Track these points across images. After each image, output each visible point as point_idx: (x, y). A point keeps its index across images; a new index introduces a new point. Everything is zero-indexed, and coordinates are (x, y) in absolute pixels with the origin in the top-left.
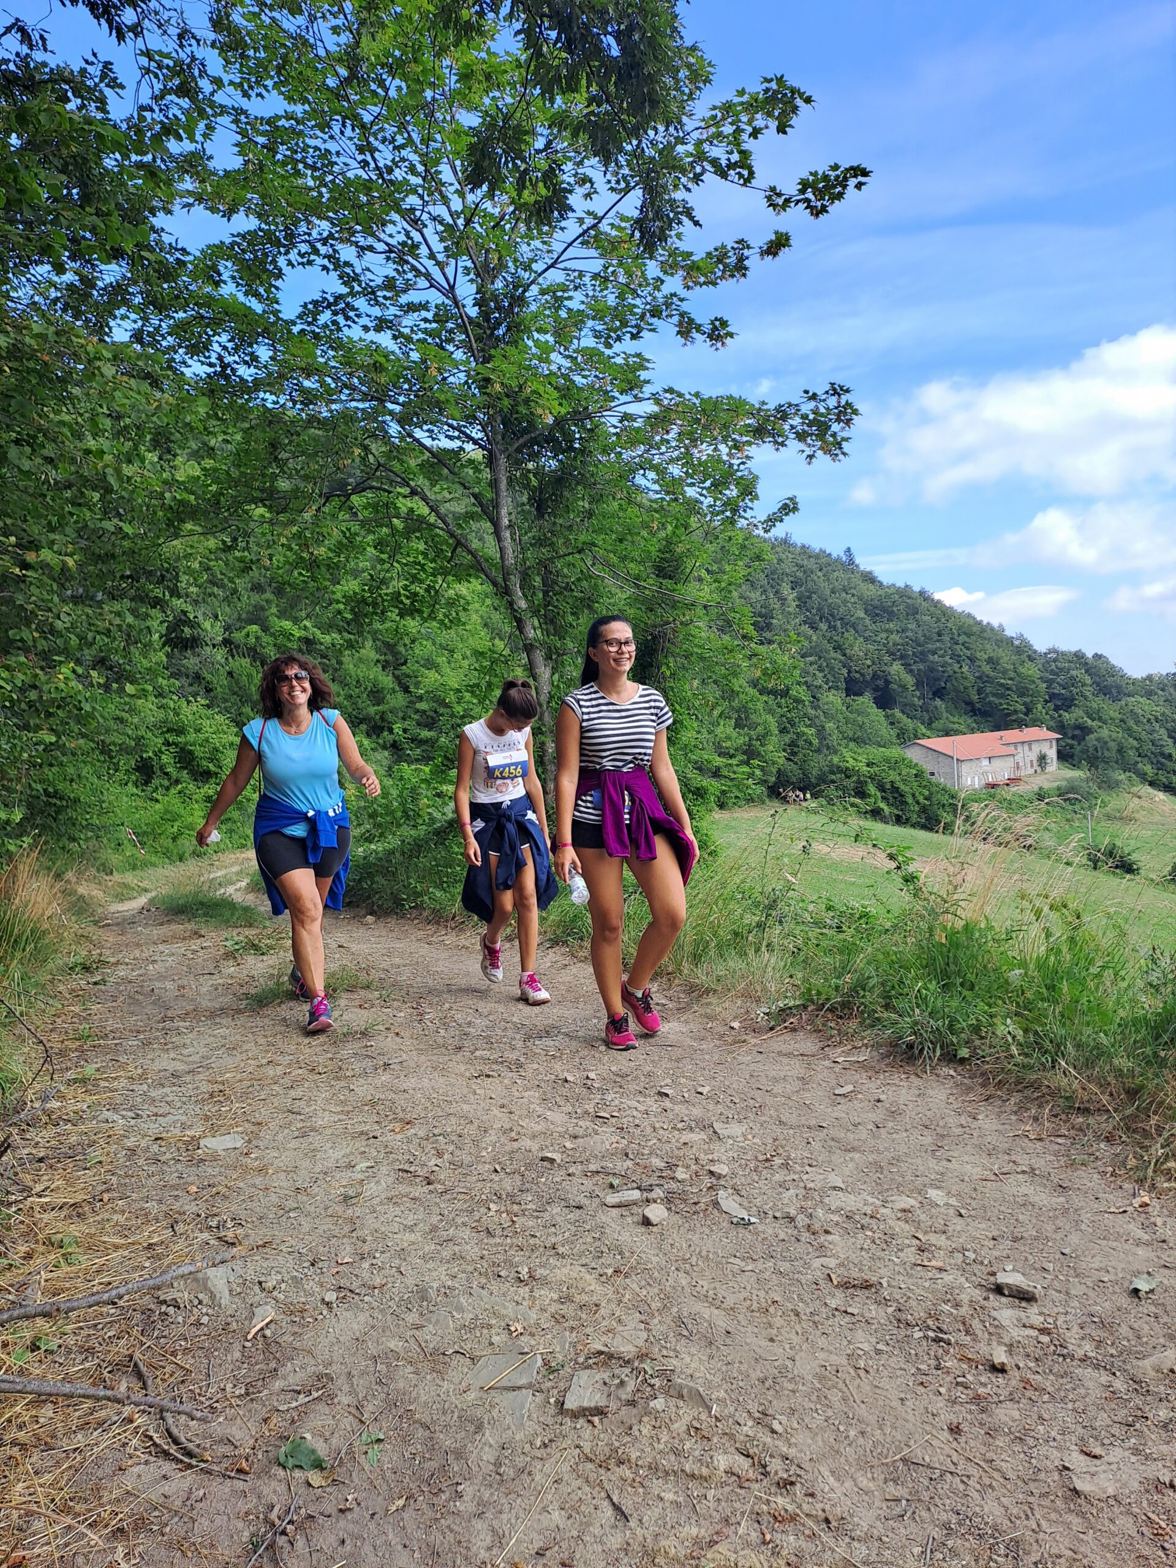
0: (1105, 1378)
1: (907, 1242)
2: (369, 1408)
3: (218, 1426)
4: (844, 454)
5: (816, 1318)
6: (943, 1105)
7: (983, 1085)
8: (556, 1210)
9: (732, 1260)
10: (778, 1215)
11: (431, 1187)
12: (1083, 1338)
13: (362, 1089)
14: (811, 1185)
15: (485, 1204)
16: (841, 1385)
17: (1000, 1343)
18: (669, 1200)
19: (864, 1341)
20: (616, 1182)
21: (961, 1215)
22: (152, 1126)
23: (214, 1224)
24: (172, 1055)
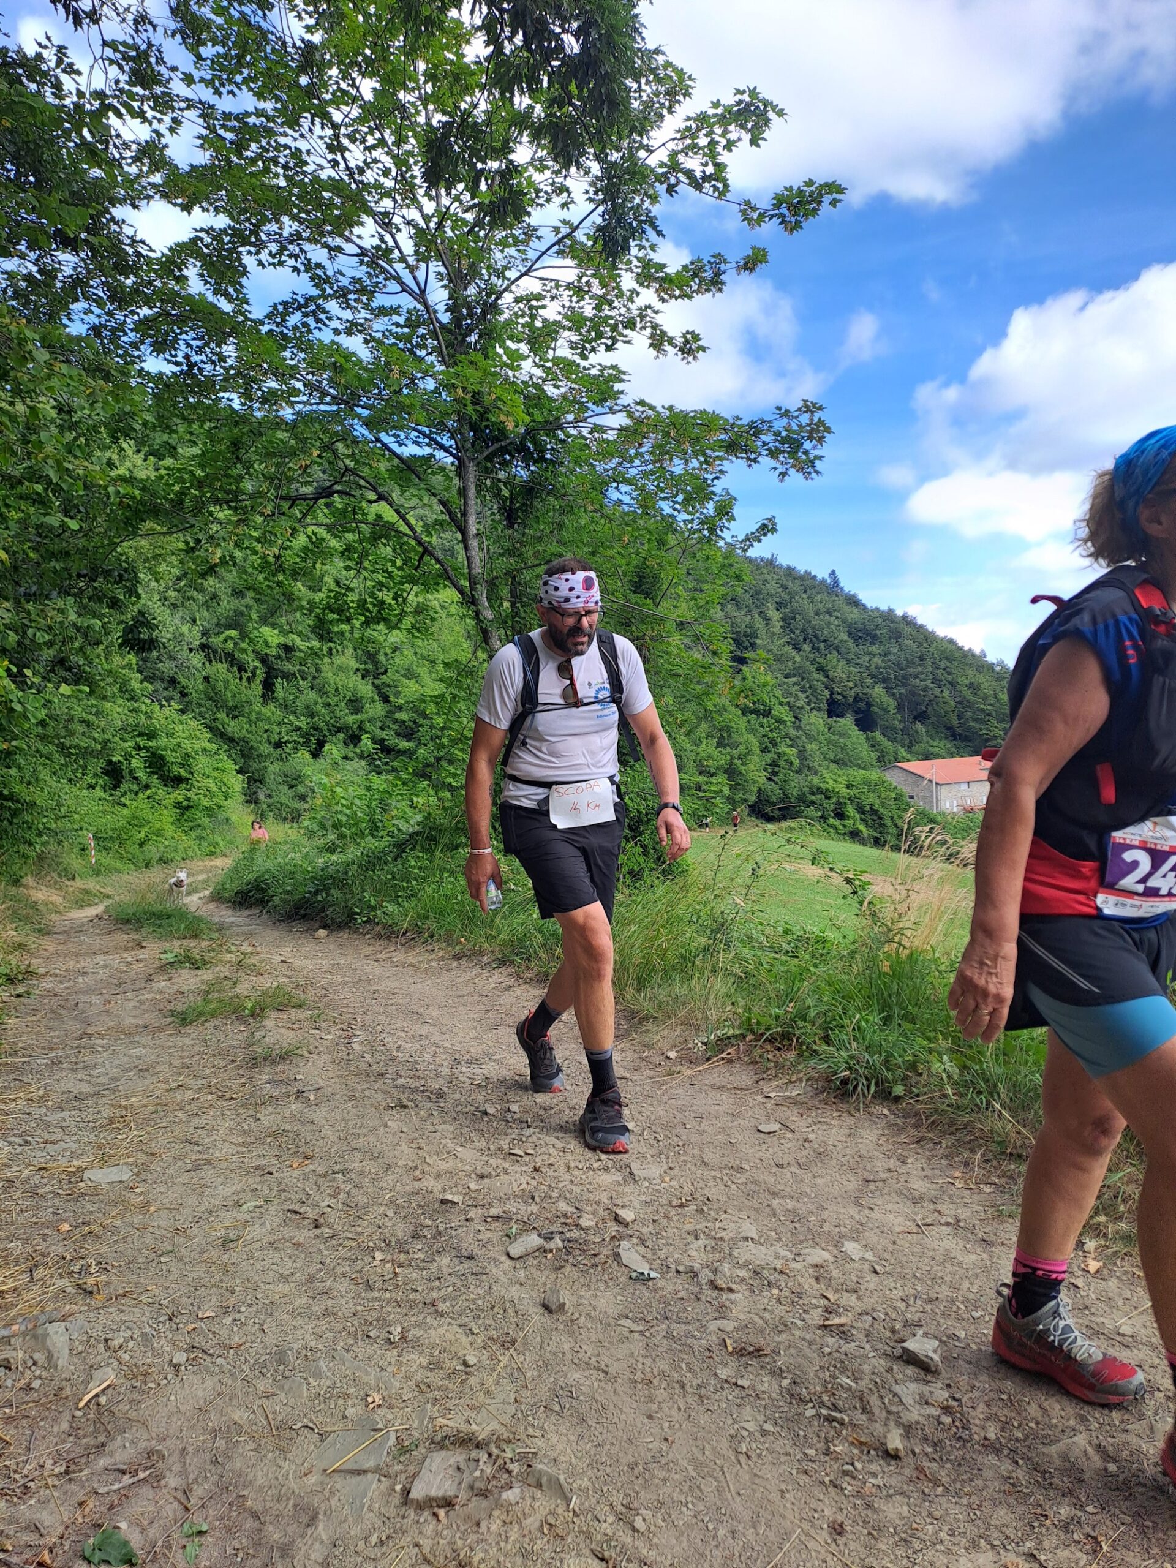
0: (1006, 1466)
1: (814, 1301)
2: (198, 1491)
3: (28, 1510)
4: (817, 472)
5: (703, 1391)
6: (872, 1146)
7: (917, 1126)
8: (445, 1261)
9: (621, 1321)
10: (681, 1268)
11: (318, 1231)
12: (987, 1419)
13: (269, 1118)
14: (722, 1235)
15: (370, 1252)
16: (717, 1473)
17: (898, 1424)
19: (751, 1420)
20: (515, 1229)
21: (875, 1272)
22: (39, 1154)
23: (77, 1268)
24: (80, 1076)
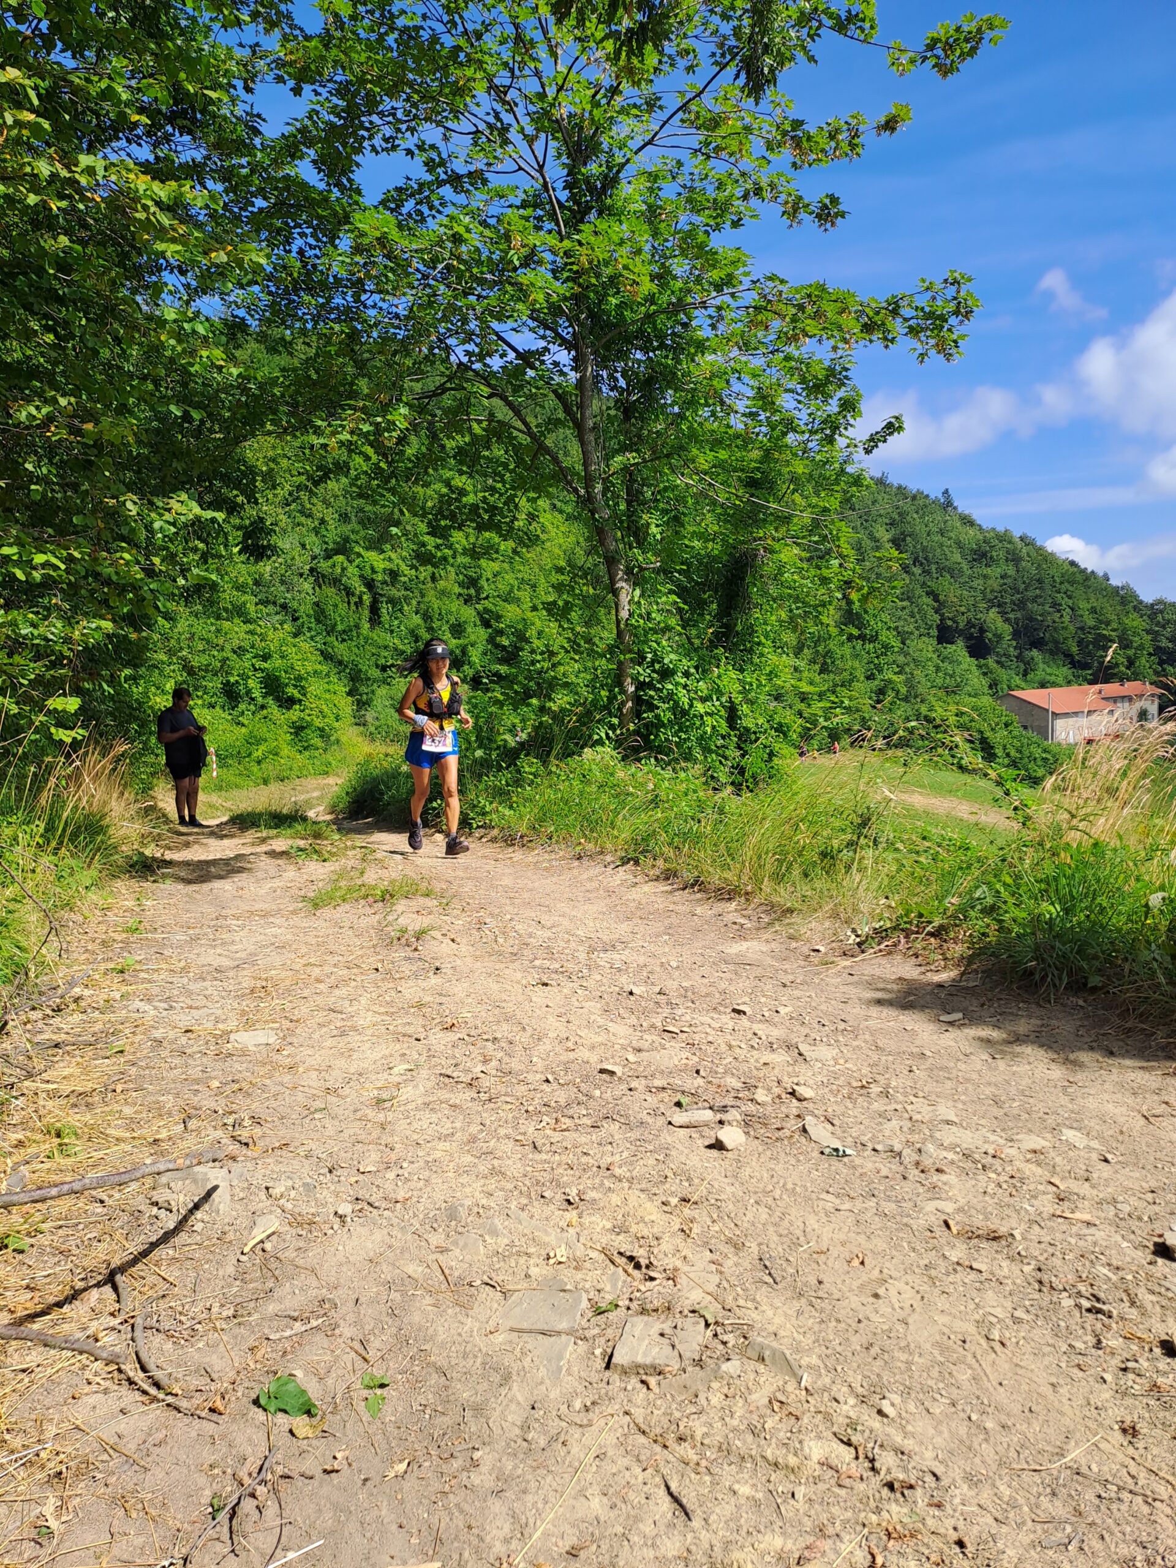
1: (1041, 1188)
2: (375, 1343)
3: (195, 1353)
4: (960, 354)
5: (933, 1273)
6: (1071, 1037)
7: (1123, 1017)
8: (615, 1128)
9: (824, 1196)
10: (879, 1147)
11: (474, 1095)
13: (410, 991)
14: (916, 1117)
15: (534, 1116)
16: (970, 1359)
18: (747, 1123)
19: (996, 1305)
20: (684, 1101)
21: (1106, 1161)
22: (182, 1017)
23: (230, 1120)
24: (219, 951)
